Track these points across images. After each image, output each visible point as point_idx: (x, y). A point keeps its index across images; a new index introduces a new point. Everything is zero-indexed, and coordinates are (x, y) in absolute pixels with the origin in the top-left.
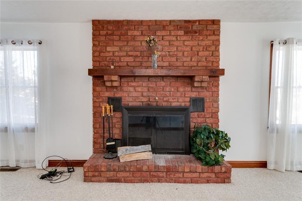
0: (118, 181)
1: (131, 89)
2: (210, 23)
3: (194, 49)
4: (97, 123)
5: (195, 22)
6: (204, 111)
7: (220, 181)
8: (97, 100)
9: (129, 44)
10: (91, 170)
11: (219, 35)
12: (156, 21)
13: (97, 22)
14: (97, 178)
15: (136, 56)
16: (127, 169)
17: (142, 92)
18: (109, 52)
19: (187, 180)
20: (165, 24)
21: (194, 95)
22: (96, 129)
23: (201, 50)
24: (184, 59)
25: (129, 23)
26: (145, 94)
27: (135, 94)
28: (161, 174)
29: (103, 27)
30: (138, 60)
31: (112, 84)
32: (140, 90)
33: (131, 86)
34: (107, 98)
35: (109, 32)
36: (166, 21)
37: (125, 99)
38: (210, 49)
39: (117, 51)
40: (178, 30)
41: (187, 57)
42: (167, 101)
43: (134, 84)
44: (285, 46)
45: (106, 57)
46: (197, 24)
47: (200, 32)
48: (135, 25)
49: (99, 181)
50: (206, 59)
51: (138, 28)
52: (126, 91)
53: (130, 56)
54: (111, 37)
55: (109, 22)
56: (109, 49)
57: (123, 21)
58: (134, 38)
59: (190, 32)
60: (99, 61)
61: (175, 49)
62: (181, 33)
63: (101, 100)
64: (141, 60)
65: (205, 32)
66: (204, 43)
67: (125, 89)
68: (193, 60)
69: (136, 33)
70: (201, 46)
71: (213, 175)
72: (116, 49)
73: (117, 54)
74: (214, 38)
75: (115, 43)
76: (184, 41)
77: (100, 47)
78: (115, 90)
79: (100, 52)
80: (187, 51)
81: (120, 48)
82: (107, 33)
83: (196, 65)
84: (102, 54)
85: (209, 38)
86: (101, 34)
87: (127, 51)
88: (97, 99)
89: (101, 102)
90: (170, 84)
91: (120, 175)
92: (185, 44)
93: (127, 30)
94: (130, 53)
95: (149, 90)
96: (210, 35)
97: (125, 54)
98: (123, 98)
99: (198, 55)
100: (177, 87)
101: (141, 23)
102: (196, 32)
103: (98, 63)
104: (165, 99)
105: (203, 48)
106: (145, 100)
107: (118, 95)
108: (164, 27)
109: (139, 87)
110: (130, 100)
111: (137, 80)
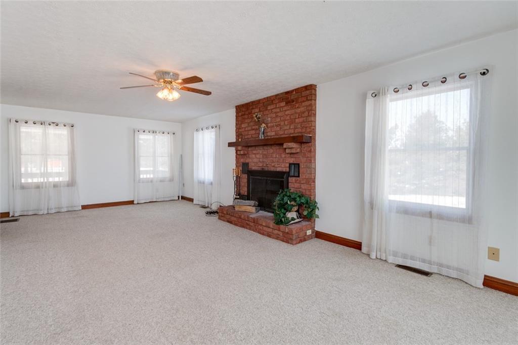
1: (254, 156)
2: (304, 89)
3: (292, 117)
5: (292, 91)
6: (299, 176)
7: (285, 240)
9: (253, 121)
11: (311, 100)
12: (267, 97)
13: (237, 107)
17: (260, 158)
18: (243, 128)
19: (265, 233)
20: (272, 98)
21: (292, 160)
23: (297, 117)
24: (285, 128)
26: (261, 160)
27: (255, 160)
29: (240, 110)
31: (240, 152)
32: (258, 157)
33: (254, 154)
34: (242, 164)
36: (273, 96)
38: (303, 115)
39: (247, 127)
40: (281, 102)
41: (287, 125)
42: (274, 166)
43: (254, 152)
45: (241, 132)
46: (294, 93)
47: (296, 100)
50: (301, 125)
51: (258, 106)
52: (251, 158)
53: (253, 129)
54: (243, 117)
55: (243, 106)
56: (243, 126)
59: (289, 102)
61: (279, 120)
62: (283, 104)
63: (239, 165)
65: (300, 100)
66: (299, 110)
67: (250, 156)
68: (291, 128)
70: (297, 113)
71: (281, 234)
72: (246, 125)
73: (246, 129)
74: (307, 103)
75: (246, 121)
76: (285, 111)
77: (239, 125)
78: (245, 157)
79: (239, 129)
80: (288, 120)
81: (248, 124)
82: (242, 114)
83: (293, 132)
85: (303, 104)
86: (239, 115)
92: (286, 113)
93: (252, 109)
94: (253, 127)
95: (263, 157)
96: (304, 101)
98: (250, 164)
99: (295, 122)
101: (259, 102)
102: (293, 101)
103: (238, 137)
104: (273, 165)
105: (299, 115)
106: (261, 165)
107: (247, 161)
108: (272, 102)
109: (258, 154)
110: (253, 165)
111: (257, 149)
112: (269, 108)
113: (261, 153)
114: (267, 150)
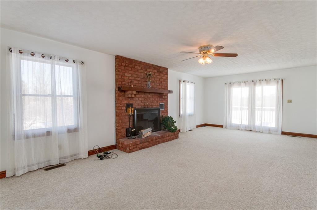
0: (144, 148)
1: (137, 99)
3: (160, 80)
4: (120, 120)
8: (120, 106)
9: (136, 74)
10: (133, 145)
11: (168, 75)
12: (147, 63)
13: (120, 57)
14: (135, 149)
15: (139, 81)
16: (148, 141)
17: (142, 100)
18: (126, 76)
20: (150, 65)
21: (161, 102)
22: (119, 124)
23: (163, 81)
24: (157, 85)
25: (136, 61)
26: (143, 102)
27: (139, 102)
28: (159, 140)
29: (124, 61)
30: (140, 83)
31: (131, 96)
32: (141, 99)
33: (137, 97)
34: (125, 104)
35: (127, 65)
36: (151, 64)
37: (134, 104)
38: (165, 81)
39: (130, 77)
40: (155, 70)
41: (158, 83)
42: (151, 105)
44: (184, 83)
45: (125, 79)
46: (161, 68)
47: (162, 73)
48: (138, 63)
49: (137, 150)
50: (164, 85)
51: (140, 65)
52: (135, 100)
55: (127, 59)
56: (126, 74)
57: (133, 60)
58: (138, 70)
59: (159, 72)
60: (121, 81)
61: (154, 79)
62: (156, 71)
63: (122, 105)
64: (141, 83)
65: (164, 73)
68: (160, 85)
69: (139, 68)
70: (162, 79)
71: (174, 136)
72: (130, 75)
73: (130, 78)
75: (130, 72)
76: (157, 75)
77: (122, 73)
78: (129, 99)
79: (122, 76)
80: (158, 81)
81: (132, 75)
82: (125, 65)
83: (161, 87)
84: (123, 77)
85: (165, 76)
86: (122, 65)
87: (135, 77)
88: (120, 104)
89: (122, 106)
90: (152, 96)
91: (145, 144)
92: (157, 77)
93: (135, 65)
94: (136, 79)
95: (144, 99)
97: (134, 79)
98: (133, 104)
99: (162, 83)
100: (155, 98)
103: (121, 83)
106: (143, 105)
107: (131, 102)
108: (150, 68)
109: (140, 97)
110: (137, 105)
111: (139, 94)
112: (148, 70)
113: (143, 96)
114: (147, 95)
